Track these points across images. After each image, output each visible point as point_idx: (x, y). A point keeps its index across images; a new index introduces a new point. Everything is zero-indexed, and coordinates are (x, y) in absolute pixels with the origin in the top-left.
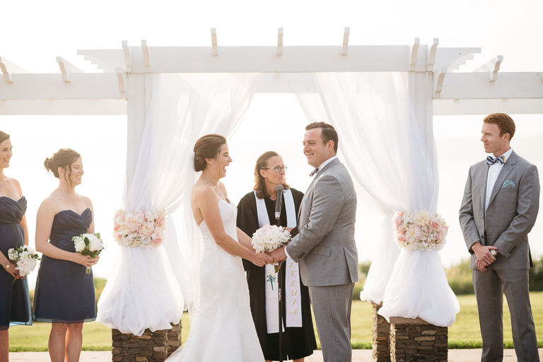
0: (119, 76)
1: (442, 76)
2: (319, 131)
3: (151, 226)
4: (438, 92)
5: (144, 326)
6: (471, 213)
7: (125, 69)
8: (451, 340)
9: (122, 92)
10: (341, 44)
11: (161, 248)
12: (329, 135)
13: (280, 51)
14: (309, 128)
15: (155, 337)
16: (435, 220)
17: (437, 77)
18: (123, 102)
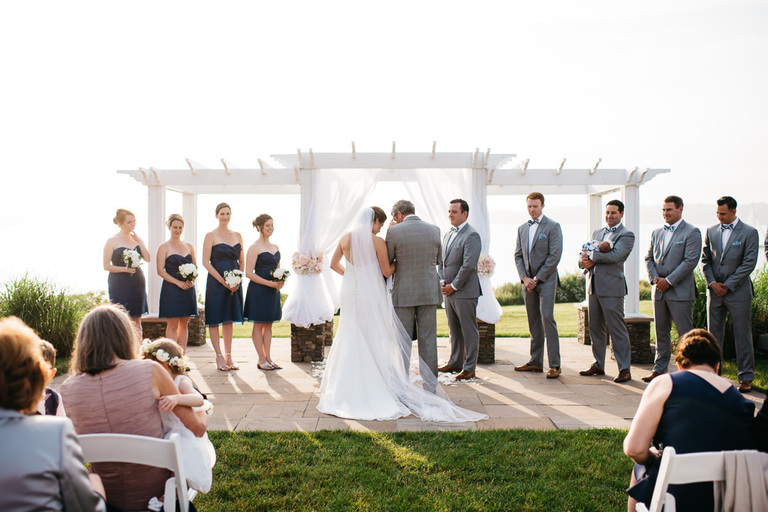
0: (296, 170)
1: (493, 171)
2: (459, 204)
3: (315, 262)
4: (490, 181)
5: (310, 322)
6: (521, 257)
7: (299, 166)
8: (497, 333)
9: (298, 180)
10: (431, 151)
11: (321, 275)
12: (465, 207)
13: (393, 156)
14: (452, 202)
15: (317, 329)
16: (488, 259)
17: (489, 173)
18: (298, 187)
